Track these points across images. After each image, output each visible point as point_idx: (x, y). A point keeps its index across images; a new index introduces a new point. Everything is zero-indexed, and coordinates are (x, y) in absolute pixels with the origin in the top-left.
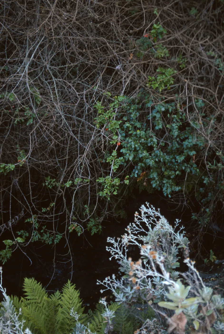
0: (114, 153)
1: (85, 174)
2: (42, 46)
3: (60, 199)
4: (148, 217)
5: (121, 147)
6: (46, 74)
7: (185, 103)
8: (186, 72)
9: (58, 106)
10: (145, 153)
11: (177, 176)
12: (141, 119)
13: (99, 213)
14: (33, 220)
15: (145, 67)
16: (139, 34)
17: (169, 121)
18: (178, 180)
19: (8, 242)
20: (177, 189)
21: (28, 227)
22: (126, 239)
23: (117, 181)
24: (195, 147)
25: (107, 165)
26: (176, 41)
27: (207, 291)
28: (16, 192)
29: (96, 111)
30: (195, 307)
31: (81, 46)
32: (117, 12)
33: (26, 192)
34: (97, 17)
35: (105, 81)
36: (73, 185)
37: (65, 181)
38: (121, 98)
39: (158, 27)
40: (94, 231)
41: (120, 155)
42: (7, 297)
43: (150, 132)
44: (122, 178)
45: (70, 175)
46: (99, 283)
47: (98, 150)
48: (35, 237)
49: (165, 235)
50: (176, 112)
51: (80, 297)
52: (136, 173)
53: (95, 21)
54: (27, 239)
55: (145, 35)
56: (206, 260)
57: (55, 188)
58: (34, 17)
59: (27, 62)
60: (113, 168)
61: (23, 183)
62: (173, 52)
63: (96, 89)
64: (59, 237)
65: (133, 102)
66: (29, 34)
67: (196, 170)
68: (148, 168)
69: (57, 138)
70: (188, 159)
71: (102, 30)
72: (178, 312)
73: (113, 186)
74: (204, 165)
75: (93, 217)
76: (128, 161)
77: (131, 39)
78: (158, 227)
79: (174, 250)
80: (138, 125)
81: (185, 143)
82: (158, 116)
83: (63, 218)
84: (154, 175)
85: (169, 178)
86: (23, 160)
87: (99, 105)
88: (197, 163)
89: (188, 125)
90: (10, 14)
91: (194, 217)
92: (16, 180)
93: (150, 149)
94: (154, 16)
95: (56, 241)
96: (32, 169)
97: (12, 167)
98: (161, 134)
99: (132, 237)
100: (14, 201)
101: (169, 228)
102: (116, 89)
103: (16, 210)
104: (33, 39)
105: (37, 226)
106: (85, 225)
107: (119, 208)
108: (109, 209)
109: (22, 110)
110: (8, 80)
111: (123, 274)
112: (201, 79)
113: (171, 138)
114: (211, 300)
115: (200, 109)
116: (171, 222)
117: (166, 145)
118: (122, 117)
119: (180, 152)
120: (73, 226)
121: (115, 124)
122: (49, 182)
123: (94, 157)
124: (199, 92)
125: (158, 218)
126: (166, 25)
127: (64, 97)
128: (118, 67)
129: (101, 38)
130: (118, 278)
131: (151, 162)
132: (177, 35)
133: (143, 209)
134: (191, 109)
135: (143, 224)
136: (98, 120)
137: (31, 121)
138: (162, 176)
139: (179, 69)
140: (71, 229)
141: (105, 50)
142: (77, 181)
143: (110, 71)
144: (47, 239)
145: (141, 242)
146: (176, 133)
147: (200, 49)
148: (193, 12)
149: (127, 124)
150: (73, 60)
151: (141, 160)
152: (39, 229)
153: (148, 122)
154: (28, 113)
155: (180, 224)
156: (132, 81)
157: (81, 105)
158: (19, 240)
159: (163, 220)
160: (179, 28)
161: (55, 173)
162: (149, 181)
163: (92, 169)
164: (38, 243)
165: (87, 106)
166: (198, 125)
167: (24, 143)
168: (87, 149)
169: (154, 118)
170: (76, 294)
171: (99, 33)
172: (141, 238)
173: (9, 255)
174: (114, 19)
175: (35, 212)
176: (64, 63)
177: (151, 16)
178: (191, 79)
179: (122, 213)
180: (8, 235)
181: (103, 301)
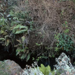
0: (58, 43)
1: (52, 47)
2: (46, 25)
3: (48, 51)
4: (63, 55)
5: (59, 42)
6: (46, 29)
7: (71, 35)
8: (71, 30)
9: (48, 35)
10: (63, 44)
11: (69, 48)
12: (63, 38)
13: (54, 54)
14: (43, 54)
15: (64, 29)
16: (63, 23)
17: (68, 38)
18: (69, 49)
19: (38, 58)
20: (69, 50)
21: (42, 55)
22: (59, 58)
23: (58, 48)
24: (72, 43)
25: (56, 45)
26: (69, 25)
27: (73, 68)
28: (40, 49)
29: (55, 36)
30: (71, 71)
31: (53, 25)
32: (59, 19)
33: (42, 49)
34: (56, 20)
35: (57, 31)
36: (50, 48)
37: (49, 48)
38: (59, 34)
39: (66, 22)
40: (53, 57)
41: (59, 44)
42: (38, 67)
43: (64, 40)
44: (59, 48)
45: (50, 47)
46: (54, 66)
47: (55, 43)
48: (43, 57)
49: (66, 58)
50: (69, 37)
51: (51, 68)
52: (61, 47)
53: (55, 21)
54: (42, 57)
55: (64, 23)
56: (73, 63)
57: (47, 49)
58: (45, 20)
59: (43, 27)
60: (57, 46)
61: (41, 48)
62: (69, 26)
63: (55, 32)
64: (47, 57)
65: (61, 35)
66: (44, 22)
67: (72, 47)
68: (64, 46)
69: (48, 40)
70: (71, 45)
71: (56, 22)
72: (68, 71)
73: (57, 49)
74: (74, 46)
75: (53, 54)
76: (60, 45)
77: (61, 24)
78: (65, 57)
79: (68, 61)
80: (62, 39)
81: (71, 42)
82: (66, 37)
83: (48, 54)
84: (65, 48)
85: (67, 48)
86: (42, 44)
87: (55, 35)
88: (72, 46)
89: (71, 39)
90: (41, 19)
91: (72, 55)
92: (40, 47)
93: (64, 43)
94: (66, 20)
95: (47, 58)
96: (43, 45)
97: (40, 45)
98: (66, 40)
99: (60, 58)
100: (40, 51)
101: (67, 57)
102: (58, 32)
103: (40, 52)
104: (44, 23)
105: (43, 55)
106: (52, 56)
107: (58, 53)
108: (56, 53)
109: (42, 35)
110: (40, 30)
111: (58, 64)
112: (74, 31)
113: (68, 41)
114: (74, 70)
115: (73, 36)
116: (67, 56)
117: (67, 42)
118: (59, 37)
119: (69, 44)
120: (50, 56)
121: (58, 38)
122: (46, 48)
123: (54, 44)
124: (73, 34)
125: (65, 55)
126: (68, 22)
127: (49, 33)
128: (59, 29)
129: (56, 24)
130: (57, 65)
131: (64, 45)
132: (70, 24)
133: (62, 53)
134: (72, 36)
135: (62, 56)
136: (55, 37)
137: (43, 37)
138: (66, 48)
139: (70, 29)
140: (49, 56)
141: (57, 26)
142: (51, 48)
143: (57, 29)
144: (45, 58)
145: (62, 59)
146: (69, 40)
147: (74, 26)
148: (73, 20)
149: (60, 38)
150: (51, 27)
151: (62, 45)
152: (44, 56)
153: (64, 38)
154: (43, 36)
155: (69, 57)
156: (61, 31)
157: (52, 35)
158: (41, 57)
159: (66, 56)
160: (70, 22)
161: (47, 46)
162: (64, 49)
163: (53, 46)
164: (44, 58)
165: (53, 35)
166: (73, 39)
167: (42, 41)
168: (53, 42)
169: (65, 38)
170: (50, 67)
171: (56, 23)
172: (62, 58)
173: (38, 60)
174: (59, 21)
175: (43, 53)
176: (49, 28)
177: (65, 20)
178: (72, 31)
179: (59, 54)
180: (38, 56)
181: (54, 69)
